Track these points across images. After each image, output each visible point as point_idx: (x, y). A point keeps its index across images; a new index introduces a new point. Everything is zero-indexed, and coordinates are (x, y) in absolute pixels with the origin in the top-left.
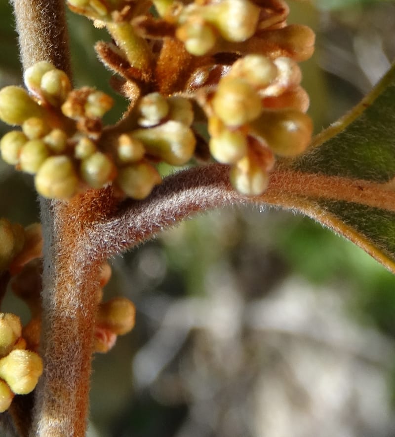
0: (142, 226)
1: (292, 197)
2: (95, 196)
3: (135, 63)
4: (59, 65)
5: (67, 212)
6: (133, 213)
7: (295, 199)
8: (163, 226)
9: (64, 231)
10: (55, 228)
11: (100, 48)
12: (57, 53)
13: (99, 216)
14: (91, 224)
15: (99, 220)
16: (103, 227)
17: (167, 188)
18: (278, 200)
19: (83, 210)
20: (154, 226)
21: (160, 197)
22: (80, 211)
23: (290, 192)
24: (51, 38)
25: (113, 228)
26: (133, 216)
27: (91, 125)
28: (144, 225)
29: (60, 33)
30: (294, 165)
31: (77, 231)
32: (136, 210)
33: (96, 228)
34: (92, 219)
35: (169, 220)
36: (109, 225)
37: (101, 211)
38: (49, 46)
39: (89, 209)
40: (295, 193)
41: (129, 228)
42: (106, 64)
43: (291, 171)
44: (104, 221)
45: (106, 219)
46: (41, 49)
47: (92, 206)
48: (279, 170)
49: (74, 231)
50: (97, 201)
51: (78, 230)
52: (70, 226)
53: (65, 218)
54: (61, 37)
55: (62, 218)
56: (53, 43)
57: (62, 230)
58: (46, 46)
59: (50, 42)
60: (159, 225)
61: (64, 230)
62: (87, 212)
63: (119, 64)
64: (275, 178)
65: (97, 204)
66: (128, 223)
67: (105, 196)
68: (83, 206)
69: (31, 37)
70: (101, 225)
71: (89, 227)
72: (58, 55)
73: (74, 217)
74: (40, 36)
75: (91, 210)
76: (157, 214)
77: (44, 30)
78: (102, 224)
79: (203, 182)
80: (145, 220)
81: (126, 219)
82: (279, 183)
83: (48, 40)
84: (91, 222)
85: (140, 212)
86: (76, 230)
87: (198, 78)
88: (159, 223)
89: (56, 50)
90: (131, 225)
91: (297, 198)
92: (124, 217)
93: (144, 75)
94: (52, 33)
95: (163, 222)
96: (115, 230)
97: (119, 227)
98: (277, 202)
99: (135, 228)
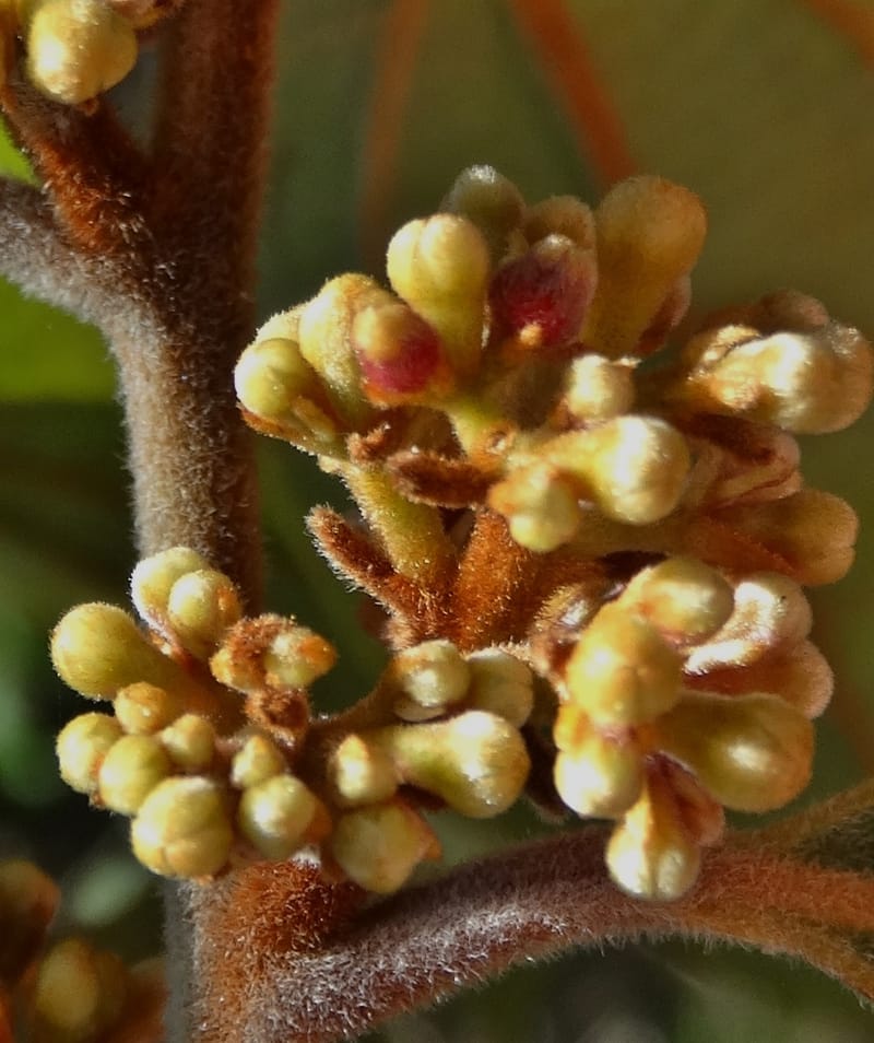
0: (410, 971)
1: (787, 922)
2: (293, 889)
3: (406, 565)
4: (228, 560)
5: (226, 924)
6: (389, 937)
7: (794, 928)
8: (460, 975)
9: (216, 973)
10: (196, 963)
11: (321, 523)
12: (225, 531)
13: (303, 937)
14: (283, 958)
15: (302, 949)
16: (312, 966)
17: (478, 882)
18: (751, 929)
19: (265, 921)
20: (438, 972)
21: (458, 900)
22: (256, 923)
23: (784, 911)
24: (212, 492)
25: (336, 971)
26: (386, 946)
27: (276, 707)
28: (414, 969)
29: (234, 481)
30: (802, 846)
31: (248, 972)
32: (396, 929)
33: (294, 968)
34: (285, 945)
35: (476, 960)
36: (328, 963)
37: (306, 926)
38: (204, 512)
39: (278, 920)
40: (796, 915)
41: (377, 973)
42: (336, 564)
43: (791, 860)
44: (314, 952)
45: (320, 949)
46: (184, 518)
47: (285, 913)
48: (760, 857)
49: (240, 974)
50: (300, 902)
51: (251, 970)
52: (232, 959)
53: (219, 939)
54: (236, 492)
55: (214, 941)
56: (216, 503)
57: (212, 970)
58: (199, 511)
59: (208, 502)
60: (450, 970)
61: (216, 969)
62: (275, 927)
63: (367, 566)
64: (747, 875)
65: (297, 907)
66: (375, 959)
67: (317, 890)
68: (265, 912)
69: (164, 487)
70: (308, 961)
71: (279, 965)
72: (228, 535)
73: (243, 938)
74: (186, 486)
75: (285, 922)
76: (446, 944)
77: (195, 470)
78: (311, 959)
79: (565, 873)
80: (417, 956)
81: (369, 949)
82: (758, 888)
83: (203, 497)
84: (285, 952)
85: (405, 936)
86: (245, 969)
87: (572, 612)
88: (450, 967)
89: (223, 522)
90: (381, 966)
91: (798, 926)
92: (365, 946)
93: (426, 595)
94: (216, 479)
95: (460, 964)
96: (341, 975)
97: (351, 968)
98: (747, 933)
99: (392, 974)
